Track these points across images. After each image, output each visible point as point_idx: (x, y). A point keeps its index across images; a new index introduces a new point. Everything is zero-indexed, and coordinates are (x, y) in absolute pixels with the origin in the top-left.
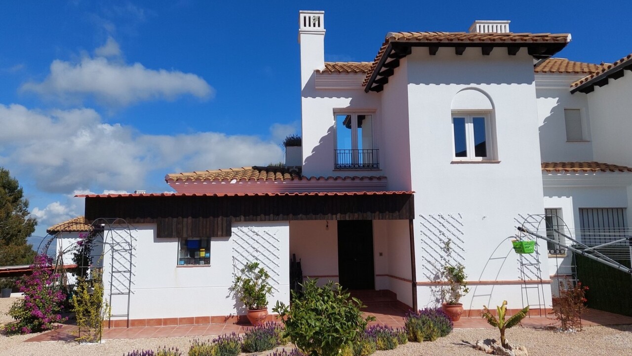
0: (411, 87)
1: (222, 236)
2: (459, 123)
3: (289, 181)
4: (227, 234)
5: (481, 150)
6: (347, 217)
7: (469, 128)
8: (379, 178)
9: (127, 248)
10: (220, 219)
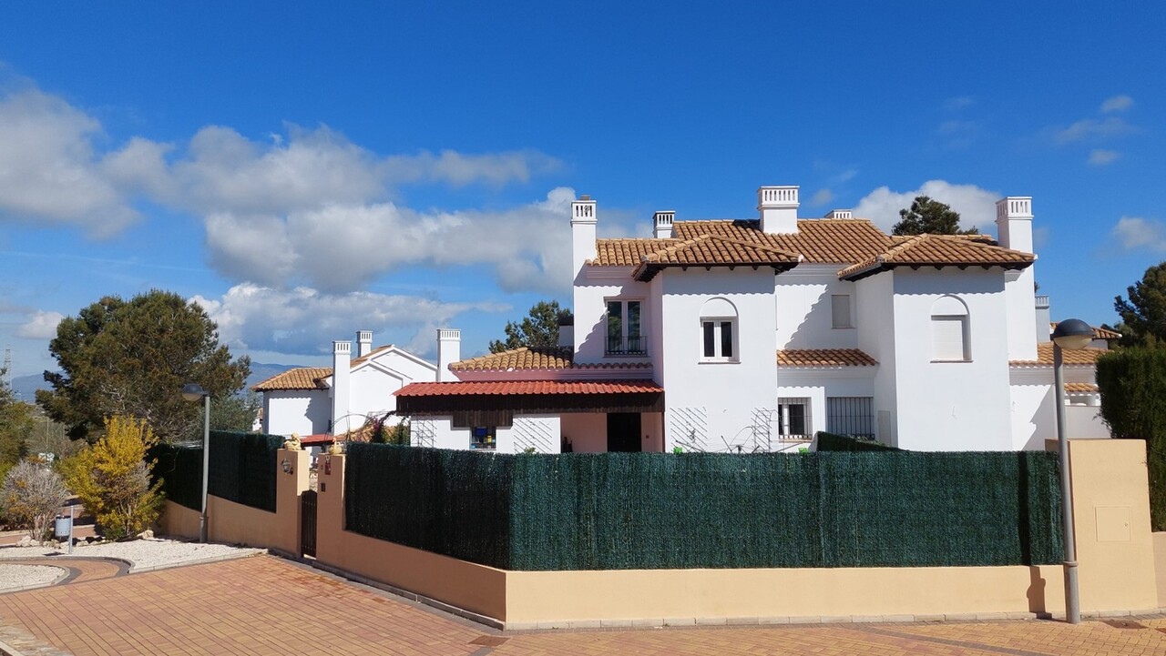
0: (666, 298)
1: (505, 425)
2: (708, 327)
3: (568, 369)
4: (510, 424)
5: (727, 351)
6: (616, 410)
7: (718, 332)
8: (646, 366)
9: (430, 435)
10: (503, 412)
